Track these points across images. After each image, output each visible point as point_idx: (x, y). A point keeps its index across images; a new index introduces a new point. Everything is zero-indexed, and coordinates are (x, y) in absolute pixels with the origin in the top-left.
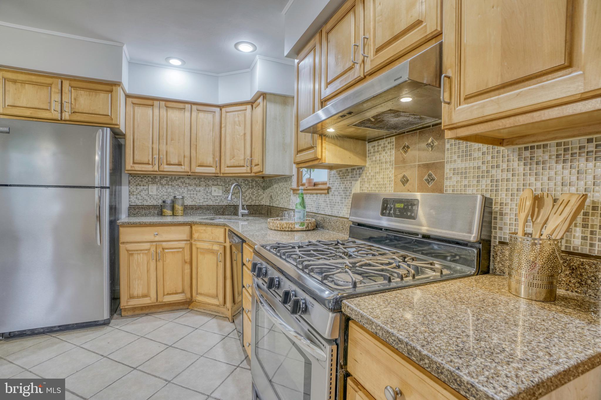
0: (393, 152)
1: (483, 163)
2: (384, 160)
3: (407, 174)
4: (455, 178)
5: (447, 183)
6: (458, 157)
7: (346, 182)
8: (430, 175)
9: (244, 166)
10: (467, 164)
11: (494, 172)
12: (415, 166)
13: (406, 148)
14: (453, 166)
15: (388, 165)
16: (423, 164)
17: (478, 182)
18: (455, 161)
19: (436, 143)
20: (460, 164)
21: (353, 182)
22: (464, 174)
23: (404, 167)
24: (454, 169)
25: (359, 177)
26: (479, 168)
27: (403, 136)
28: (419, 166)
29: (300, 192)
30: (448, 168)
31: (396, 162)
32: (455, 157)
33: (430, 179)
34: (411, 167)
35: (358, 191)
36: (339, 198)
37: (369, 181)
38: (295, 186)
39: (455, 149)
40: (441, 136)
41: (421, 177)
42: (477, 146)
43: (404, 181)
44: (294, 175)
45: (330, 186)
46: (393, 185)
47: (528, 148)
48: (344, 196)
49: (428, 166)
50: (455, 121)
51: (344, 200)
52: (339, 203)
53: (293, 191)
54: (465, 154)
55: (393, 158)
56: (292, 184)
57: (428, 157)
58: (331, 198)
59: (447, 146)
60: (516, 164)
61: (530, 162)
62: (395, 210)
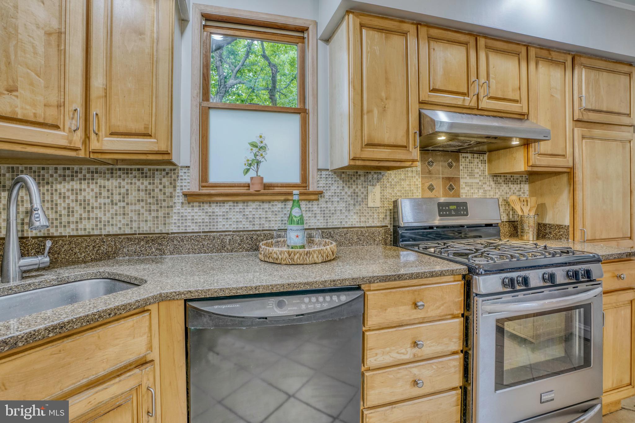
1: (480, 180)
3: (434, 183)
4: (467, 188)
5: (462, 191)
6: (468, 175)
7: (354, 187)
8: (451, 185)
9: (56, 127)
10: (473, 180)
11: (484, 186)
12: (439, 178)
13: (430, 164)
14: (465, 181)
15: (414, 174)
16: (445, 177)
17: (478, 191)
18: (466, 178)
19: (454, 164)
20: (468, 180)
21: (370, 188)
22: (470, 186)
23: (431, 177)
24: (466, 183)
25: (378, 182)
26: (478, 183)
27: (428, 153)
28: (443, 178)
29: (296, 198)
30: (462, 181)
31: (422, 173)
32: (466, 176)
33: (451, 188)
34: (437, 178)
35: (378, 196)
36: (342, 205)
37: (392, 187)
38: (194, 188)
39: (465, 170)
40: (457, 160)
41: (444, 187)
42: (477, 170)
43: (431, 188)
44: (189, 167)
45: (321, 189)
46: (420, 190)
47: (495, 176)
48: (352, 202)
49: (449, 179)
50: (538, 163)
51: (351, 208)
52: (344, 211)
53: (190, 197)
54: (471, 175)
55: (419, 169)
56: (178, 184)
57: (449, 173)
58: (324, 205)
59: (461, 168)
60: (492, 183)
61: (496, 182)
62: (450, 210)
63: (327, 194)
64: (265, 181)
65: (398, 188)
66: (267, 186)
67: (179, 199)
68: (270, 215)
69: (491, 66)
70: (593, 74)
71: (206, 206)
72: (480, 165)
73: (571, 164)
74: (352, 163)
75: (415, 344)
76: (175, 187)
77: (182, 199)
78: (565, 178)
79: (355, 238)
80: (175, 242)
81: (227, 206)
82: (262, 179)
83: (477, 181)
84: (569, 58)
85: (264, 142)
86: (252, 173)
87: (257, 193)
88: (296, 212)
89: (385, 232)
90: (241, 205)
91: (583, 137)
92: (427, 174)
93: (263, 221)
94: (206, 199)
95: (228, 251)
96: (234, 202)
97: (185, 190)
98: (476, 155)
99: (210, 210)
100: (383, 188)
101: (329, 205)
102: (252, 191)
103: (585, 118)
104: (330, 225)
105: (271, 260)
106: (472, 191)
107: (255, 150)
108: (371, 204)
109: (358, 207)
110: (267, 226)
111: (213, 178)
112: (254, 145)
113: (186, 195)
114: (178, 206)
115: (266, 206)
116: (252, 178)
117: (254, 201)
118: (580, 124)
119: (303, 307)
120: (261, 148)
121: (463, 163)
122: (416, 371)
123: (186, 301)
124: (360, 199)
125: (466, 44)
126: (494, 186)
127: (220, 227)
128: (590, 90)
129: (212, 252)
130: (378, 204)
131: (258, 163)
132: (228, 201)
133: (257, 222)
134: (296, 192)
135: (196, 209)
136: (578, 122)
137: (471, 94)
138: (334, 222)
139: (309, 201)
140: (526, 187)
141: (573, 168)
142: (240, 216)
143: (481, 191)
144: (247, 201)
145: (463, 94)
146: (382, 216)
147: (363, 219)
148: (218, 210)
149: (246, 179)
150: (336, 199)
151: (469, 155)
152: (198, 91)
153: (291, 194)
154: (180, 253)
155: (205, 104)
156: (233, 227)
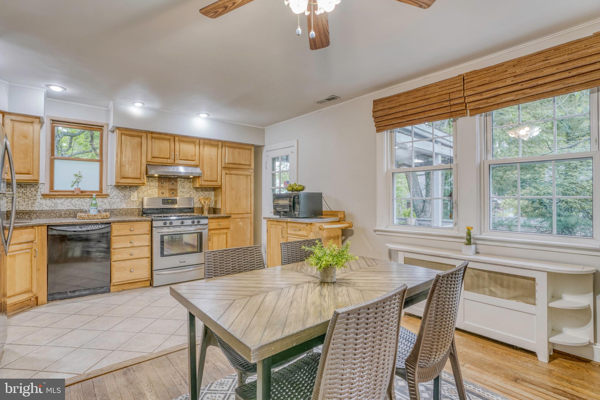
0: (157, 183)
2: (152, 185)
3: (164, 191)
4: (181, 193)
5: (178, 194)
6: (182, 188)
7: (124, 192)
10: (184, 190)
11: (190, 192)
12: (167, 189)
13: (163, 183)
14: (180, 190)
15: (154, 187)
20: (182, 190)
21: (132, 193)
22: (183, 192)
23: (163, 189)
25: (135, 191)
27: (161, 178)
28: (169, 189)
29: (95, 197)
30: (178, 190)
31: (158, 187)
33: (173, 193)
34: (165, 189)
35: (136, 196)
36: (118, 200)
37: (143, 192)
38: (47, 192)
39: (180, 186)
40: (176, 182)
41: (169, 192)
42: (186, 186)
43: (163, 193)
44: (44, 184)
45: (108, 193)
46: (157, 194)
47: (196, 189)
48: (123, 199)
49: (172, 189)
50: (203, 184)
51: (123, 201)
52: (119, 202)
53: (44, 196)
54: (184, 188)
55: (157, 185)
56: (39, 190)
57: (172, 187)
58: (110, 200)
59: (178, 185)
60: (194, 191)
61: (197, 191)
62: (168, 202)
63: (111, 196)
64: (81, 189)
65: (146, 193)
66: (82, 192)
67: (39, 197)
68: (83, 203)
69: (181, 147)
70: (231, 150)
71: (53, 200)
72: (188, 183)
73: (220, 184)
74: (117, 184)
75: (131, 242)
76: (37, 192)
77: (40, 197)
78: (220, 189)
79: (124, 213)
80: (37, 214)
81: (63, 200)
82: (80, 189)
83: (187, 190)
84: (220, 144)
85: (81, 174)
86: (75, 186)
87: (78, 195)
88: (94, 202)
89: (139, 211)
90: (70, 200)
91: (226, 174)
92: (160, 187)
93: (80, 206)
94: (52, 196)
95: (63, 217)
96: (66, 198)
97: (42, 193)
98: (186, 179)
99: (54, 201)
100: (139, 193)
101: (112, 200)
102: (75, 194)
103: (227, 166)
104: (112, 208)
105: (81, 218)
106: (184, 194)
107: (77, 177)
108: (132, 199)
109: (126, 201)
110: (82, 208)
111: (56, 188)
112: (76, 175)
113: (42, 195)
114: (39, 200)
115: (82, 200)
116: (75, 189)
117: (76, 198)
118: (225, 169)
119: (89, 228)
120: (80, 176)
121: (179, 183)
122: (131, 250)
123: (48, 226)
124: (127, 197)
125: (169, 140)
126: (195, 192)
127: (59, 208)
128: (230, 156)
129: (55, 218)
130: (136, 199)
131: (78, 182)
132: (63, 198)
133: (77, 206)
134: (94, 194)
135: (48, 201)
136: (225, 168)
137: (171, 158)
138: (115, 207)
139: (103, 198)
140: (213, 193)
141: (221, 186)
142: (69, 204)
143: (188, 194)
144: (73, 198)
145: (167, 158)
146: (138, 204)
147: (128, 205)
148: (58, 201)
149: (73, 189)
150: (115, 197)
151: (183, 179)
152: (49, 152)
153: (92, 195)
154: (40, 218)
155: (52, 157)
156: (66, 208)
